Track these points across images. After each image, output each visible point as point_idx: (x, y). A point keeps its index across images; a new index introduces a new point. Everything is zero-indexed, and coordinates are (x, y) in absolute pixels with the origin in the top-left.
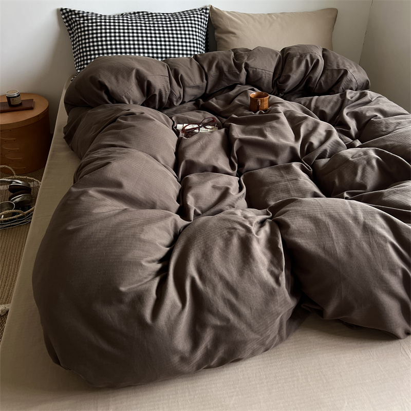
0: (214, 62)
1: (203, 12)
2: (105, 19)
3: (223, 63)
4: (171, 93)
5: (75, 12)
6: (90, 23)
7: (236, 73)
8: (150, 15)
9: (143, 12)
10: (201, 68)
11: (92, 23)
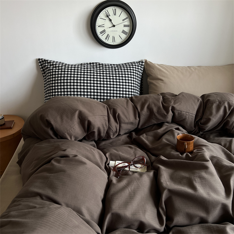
0: (146, 104)
1: (140, 64)
2: (68, 67)
3: (153, 105)
4: (109, 128)
5: (48, 62)
6: (57, 69)
7: (164, 114)
8: (101, 65)
9: (96, 63)
10: (135, 108)
11: (59, 69)
